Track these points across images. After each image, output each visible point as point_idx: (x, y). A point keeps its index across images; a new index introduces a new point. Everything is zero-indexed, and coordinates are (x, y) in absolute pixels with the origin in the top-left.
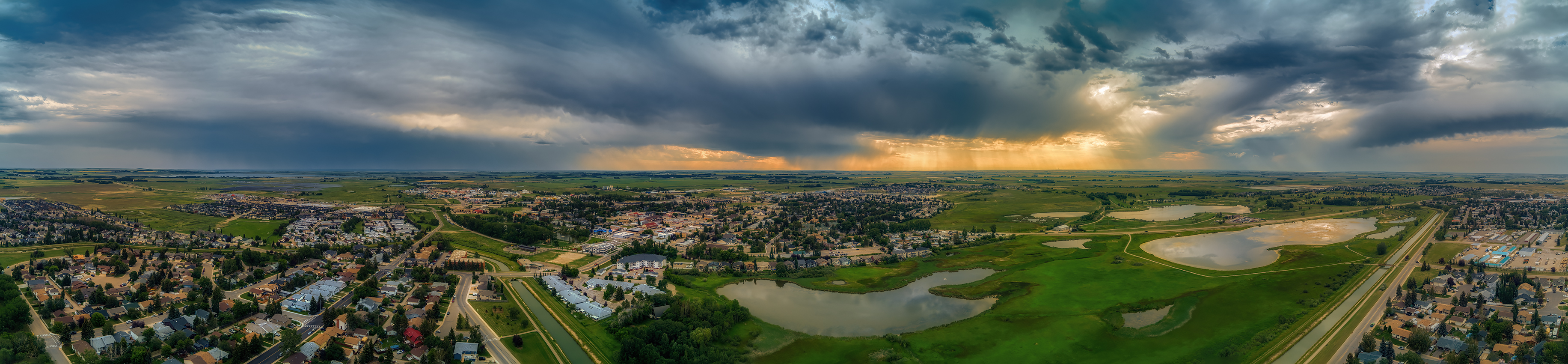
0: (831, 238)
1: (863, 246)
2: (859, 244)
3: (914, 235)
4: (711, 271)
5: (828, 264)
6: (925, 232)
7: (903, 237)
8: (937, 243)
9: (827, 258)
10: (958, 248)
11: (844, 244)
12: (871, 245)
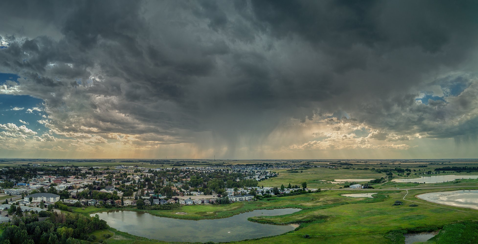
0: (183, 190)
1: (205, 194)
2: (202, 193)
3: (245, 189)
4: (90, 204)
5: (176, 202)
6: (253, 187)
7: (235, 190)
8: (261, 194)
9: (176, 199)
10: (276, 196)
11: (191, 193)
12: (211, 194)
